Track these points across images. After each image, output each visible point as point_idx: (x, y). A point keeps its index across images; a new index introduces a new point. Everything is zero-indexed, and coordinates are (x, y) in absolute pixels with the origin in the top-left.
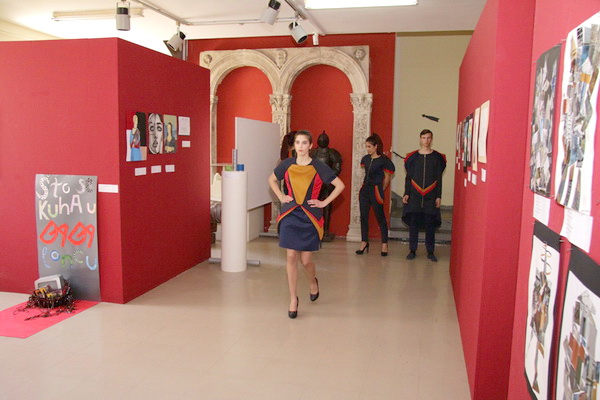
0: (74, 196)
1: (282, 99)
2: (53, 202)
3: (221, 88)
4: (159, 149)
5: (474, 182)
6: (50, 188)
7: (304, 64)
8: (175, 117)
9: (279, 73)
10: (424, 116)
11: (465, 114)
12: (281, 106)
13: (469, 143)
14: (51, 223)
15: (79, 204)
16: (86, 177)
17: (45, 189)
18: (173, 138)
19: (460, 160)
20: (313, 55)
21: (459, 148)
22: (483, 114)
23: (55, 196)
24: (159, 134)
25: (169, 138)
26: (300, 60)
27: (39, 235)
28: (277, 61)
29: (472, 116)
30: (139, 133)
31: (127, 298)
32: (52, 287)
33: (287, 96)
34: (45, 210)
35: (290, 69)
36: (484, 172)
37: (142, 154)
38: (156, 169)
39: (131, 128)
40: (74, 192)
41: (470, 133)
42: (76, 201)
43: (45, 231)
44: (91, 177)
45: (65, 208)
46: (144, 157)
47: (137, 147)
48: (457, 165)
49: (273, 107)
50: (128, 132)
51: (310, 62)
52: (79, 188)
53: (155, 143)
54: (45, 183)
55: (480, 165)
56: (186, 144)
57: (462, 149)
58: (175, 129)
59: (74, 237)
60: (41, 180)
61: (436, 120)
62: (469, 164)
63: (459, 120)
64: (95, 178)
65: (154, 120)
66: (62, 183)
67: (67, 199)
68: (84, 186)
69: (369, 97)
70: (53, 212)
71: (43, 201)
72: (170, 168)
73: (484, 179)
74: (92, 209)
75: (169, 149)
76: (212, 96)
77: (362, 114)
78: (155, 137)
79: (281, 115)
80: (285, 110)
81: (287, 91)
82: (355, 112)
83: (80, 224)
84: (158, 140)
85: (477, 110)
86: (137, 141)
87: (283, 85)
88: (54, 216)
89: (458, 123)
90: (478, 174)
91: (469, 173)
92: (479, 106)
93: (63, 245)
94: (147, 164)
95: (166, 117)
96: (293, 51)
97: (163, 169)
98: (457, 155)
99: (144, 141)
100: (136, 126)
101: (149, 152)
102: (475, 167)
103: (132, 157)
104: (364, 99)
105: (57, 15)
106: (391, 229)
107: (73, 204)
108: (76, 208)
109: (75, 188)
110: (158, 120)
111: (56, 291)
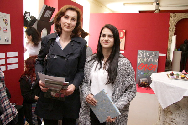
0: (150, 57)
2: (143, 58)
6: (143, 54)
14: (142, 64)
15: (152, 59)
16: (155, 51)
17: (141, 54)
23: (144, 56)
27: (137, 67)
34: (141, 60)
40: (150, 55)
42: (151, 58)
43: (139, 66)
44: (157, 52)
45: (147, 60)
52: (153, 54)
54: (141, 53)
59: (149, 68)
60: (140, 52)
64: (158, 52)
66: (147, 53)
67: (148, 57)
68: (154, 54)
70: (143, 61)
71: (140, 58)
74: (156, 60)
83: (151, 64)
88: (143, 62)
93: (145, 70)
107: (150, 59)
108: (151, 60)
109: (151, 54)
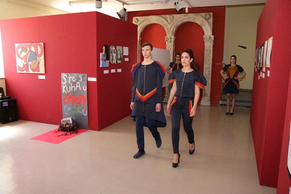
0: (77, 83)
1: (171, 38)
2: (68, 85)
3: (142, 34)
4: (114, 62)
5: (263, 77)
6: (67, 79)
7: (182, 22)
8: (122, 47)
9: (169, 26)
10: (239, 46)
11: (260, 44)
12: (170, 42)
13: (262, 58)
14: (68, 94)
15: (79, 86)
16: (83, 74)
17: (65, 80)
18: (121, 57)
19: (256, 67)
20: (186, 18)
21: (256, 61)
22: (269, 44)
23: (69, 83)
24: (115, 55)
25: (119, 57)
26: (179, 20)
27: (63, 99)
28: (169, 21)
29: (263, 45)
30: (105, 54)
31: (100, 129)
32: (68, 123)
33: (173, 37)
34: (65, 89)
35: (175, 24)
36: (269, 72)
37: (107, 64)
38: (113, 71)
39: (102, 52)
40: (77, 81)
41: (262, 54)
42: (78, 85)
43: (65, 98)
44: (85, 74)
45: (73, 88)
46: (108, 66)
47: (105, 61)
48: (255, 69)
49: (167, 42)
50: (101, 54)
51: (184, 21)
52: (80, 79)
53: (113, 59)
54: (65, 77)
55: (267, 69)
56: (127, 59)
57: (258, 61)
58: (121, 52)
59: (78, 101)
60: (64, 75)
61: (245, 48)
62: (261, 68)
63: (257, 48)
64: (86, 75)
65: (113, 48)
66: (72, 77)
67: (74, 84)
68: (81, 78)
69: (212, 37)
70: (68, 90)
71: (64, 85)
72: (119, 70)
73: (268, 75)
74: (85, 89)
75: (119, 62)
76: (138, 38)
77: (209, 45)
78: (113, 56)
79: (170, 46)
80: (172, 43)
81: (173, 35)
82: (206, 44)
83: (80, 95)
84: (114, 58)
85: (266, 42)
86: (105, 58)
87: (171, 31)
88: (69, 92)
89: (256, 49)
90: (266, 73)
91: (261, 73)
92: (267, 40)
93: (73, 104)
94: (109, 68)
95: (117, 47)
96: (176, 16)
97: (116, 71)
98: (255, 65)
99: (108, 58)
100: (104, 51)
101: (110, 63)
102: (264, 70)
103: (102, 65)
104: (210, 38)
105: (70, 3)
106: (222, 100)
107: (77, 86)
108: (78, 88)
109: (78, 79)
110: (114, 48)
111: (70, 124)
